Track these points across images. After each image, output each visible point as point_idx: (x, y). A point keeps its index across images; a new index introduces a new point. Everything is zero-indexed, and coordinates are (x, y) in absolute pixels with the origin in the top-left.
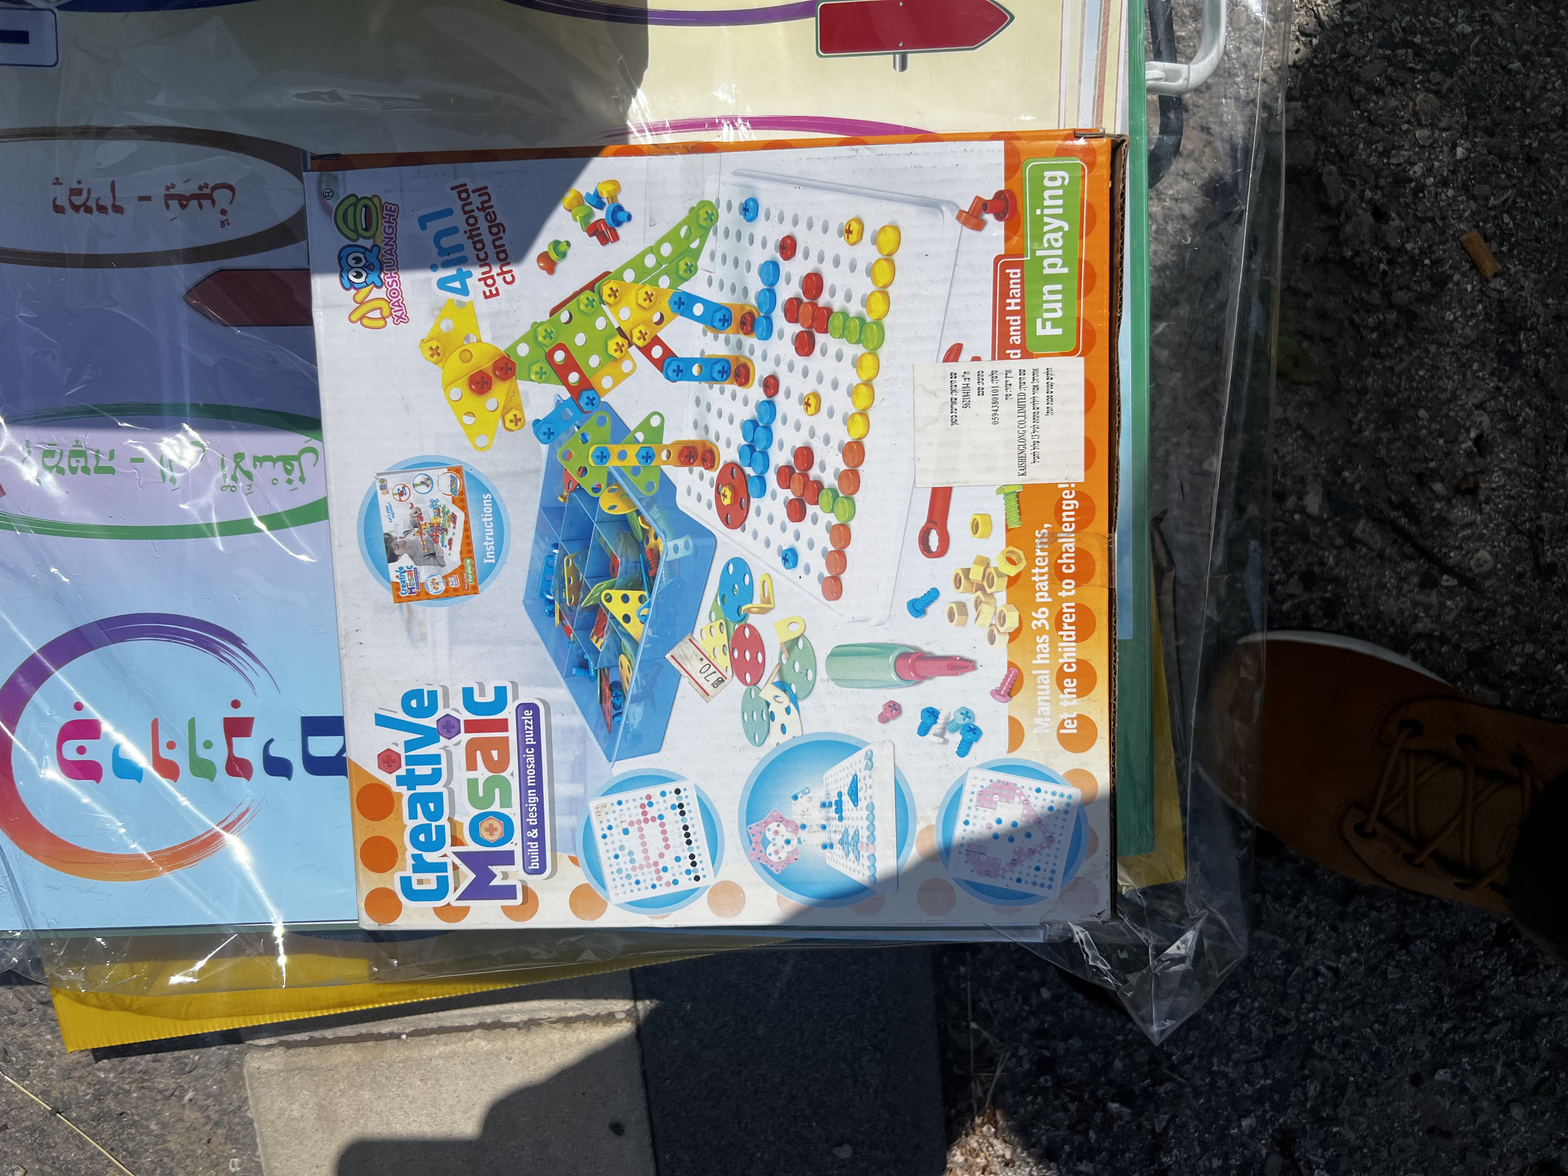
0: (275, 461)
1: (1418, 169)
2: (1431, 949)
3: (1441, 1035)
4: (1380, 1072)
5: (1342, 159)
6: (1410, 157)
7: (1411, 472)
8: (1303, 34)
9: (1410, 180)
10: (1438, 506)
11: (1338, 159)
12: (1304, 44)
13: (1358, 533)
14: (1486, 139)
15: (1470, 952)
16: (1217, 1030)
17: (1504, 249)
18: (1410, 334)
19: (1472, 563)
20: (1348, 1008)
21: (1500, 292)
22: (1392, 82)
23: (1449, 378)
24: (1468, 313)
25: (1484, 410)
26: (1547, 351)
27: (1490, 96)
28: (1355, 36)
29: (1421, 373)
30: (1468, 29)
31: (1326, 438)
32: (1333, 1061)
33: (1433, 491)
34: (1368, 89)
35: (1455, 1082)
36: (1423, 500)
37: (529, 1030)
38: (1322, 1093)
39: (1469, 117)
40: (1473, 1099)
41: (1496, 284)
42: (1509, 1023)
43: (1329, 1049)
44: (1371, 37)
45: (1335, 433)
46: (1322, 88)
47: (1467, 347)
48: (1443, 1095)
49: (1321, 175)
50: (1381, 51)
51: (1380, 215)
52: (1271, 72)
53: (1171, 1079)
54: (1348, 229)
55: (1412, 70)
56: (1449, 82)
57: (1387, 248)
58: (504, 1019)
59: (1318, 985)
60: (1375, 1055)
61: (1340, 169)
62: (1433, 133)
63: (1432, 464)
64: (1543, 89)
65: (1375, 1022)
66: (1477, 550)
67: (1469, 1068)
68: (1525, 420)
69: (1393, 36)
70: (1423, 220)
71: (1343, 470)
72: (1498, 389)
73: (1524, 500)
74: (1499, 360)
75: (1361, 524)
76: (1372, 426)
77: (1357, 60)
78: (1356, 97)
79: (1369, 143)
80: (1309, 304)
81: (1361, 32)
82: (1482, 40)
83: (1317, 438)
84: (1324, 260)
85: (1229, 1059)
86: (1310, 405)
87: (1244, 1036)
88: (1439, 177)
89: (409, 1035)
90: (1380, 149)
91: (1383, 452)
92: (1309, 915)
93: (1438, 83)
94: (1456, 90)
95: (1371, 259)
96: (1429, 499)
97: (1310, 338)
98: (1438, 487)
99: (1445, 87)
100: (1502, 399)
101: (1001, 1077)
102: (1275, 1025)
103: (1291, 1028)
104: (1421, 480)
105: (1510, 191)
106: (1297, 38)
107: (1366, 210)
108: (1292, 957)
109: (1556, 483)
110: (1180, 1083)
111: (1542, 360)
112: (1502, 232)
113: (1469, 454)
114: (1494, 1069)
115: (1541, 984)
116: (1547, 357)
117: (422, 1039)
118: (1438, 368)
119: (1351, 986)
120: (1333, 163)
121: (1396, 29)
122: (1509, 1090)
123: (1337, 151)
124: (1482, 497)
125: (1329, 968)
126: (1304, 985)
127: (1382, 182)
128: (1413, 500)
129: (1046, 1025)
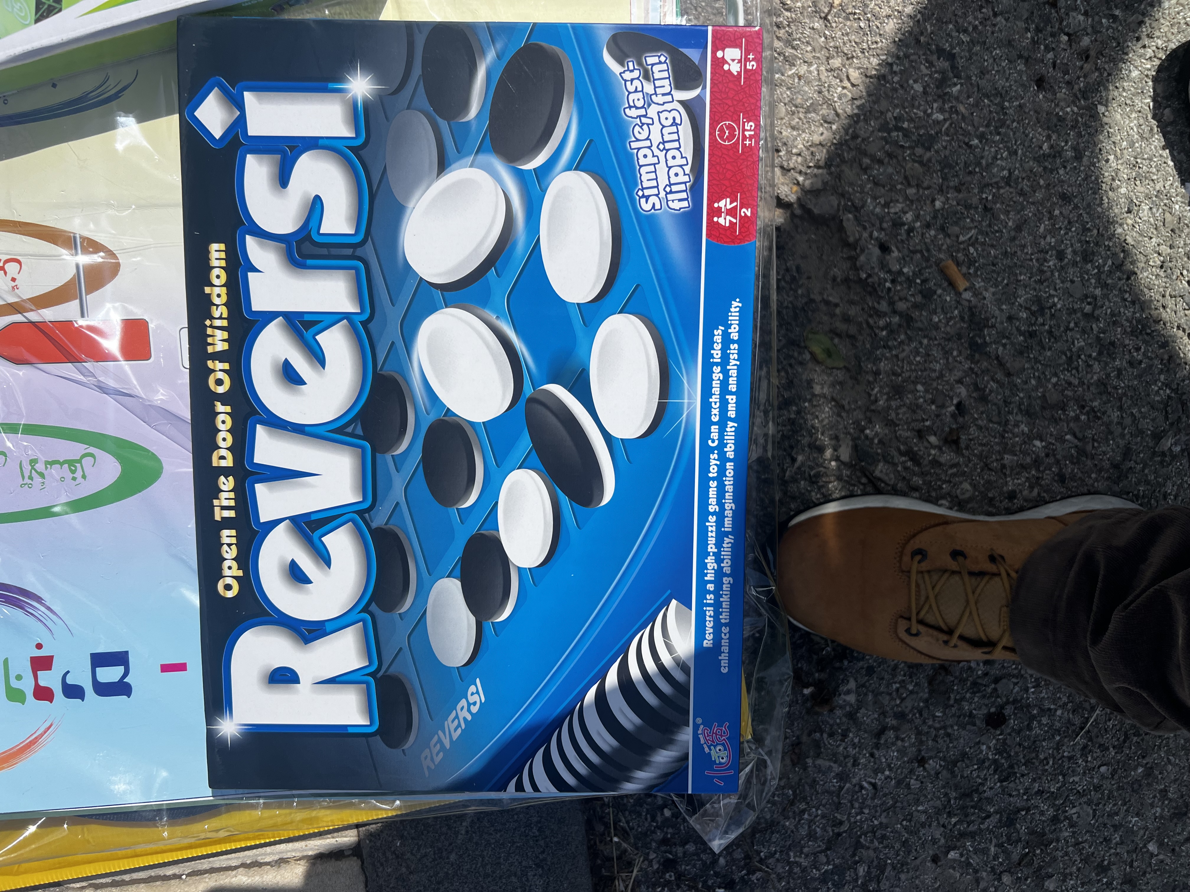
0: (61, 464)
1: (909, 217)
2: (940, 766)
3: (950, 827)
4: (909, 855)
5: (856, 209)
6: (903, 209)
7: (913, 429)
8: (826, 122)
9: (904, 224)
10: (933, 452)
11: (853, 209)
12: (827, 129)
13: (877, 473)
14: (956, 194)
15: (967, 767)
16: (792, 832)
17: (971, 271)
18: (908, 332)
19: (958, 491)
20: (884, 811)
21: (970, 301)
22: (890, 155)
23: (937, 362)
24: (948, 316)
25: (962, 383)
26: (1004, 341)
27: (957, 164)
28: (862, 124)
29: (918, 359)
30: (941, 117)
31: (853, 406)
32: (875, 850)
33: (929, 442)
34: (872, 160)
35: (963, 859)
36: (922, 448)
37: (279, 866)
38: (869, 873)
39: (943, 179)
40: (976, 871)
41: (967, 295)
42: (998, 816)
43: (872, 842)
44: (872, 123)
45: (859, 403)
46: (841, 160)
47: (949, 340)
48: (954, 869)
49: (842, 220)
50: (880, 134)
51: (884, 248)
52: (804, 149)
53: (760, 870)
54: (862, 258)
55: (902, 146)
56: (928, 155)
57: (889, 271)
58: (260, 859)
59: (863, 795)
60: (905, 843)
61: (856, 217)
62: (918, 191)
63: (928, 423)
64: (995, 158)
65: (903, 820)
66: (961, 483)
67: (971, 849)
68: (990, 390)
69: (888, 123)
70: (914, 252)
71: (866, 429)
72: (971, 369)
73: (992, 447)
74: (971, 349)
75: (881, 466)
76: (885, 397)
77: (864, 140)
78: (864, 166)
79: (875, 198)
80: (838, 311)
81: (866, 120)
82: (951, 125)
83: (847, 407)
84: (846, 280)
85: (802, 852)
86: (841, 383)
87: (812, 835)
88: (924, 222)
89: (188, 875)
90: (883, 202)
91: (893, 415)
92: (854, 746)
93: (920, 156)
94: (933, 161)
95: (879, 279)
96: (926, 448)
97: (839, 335)
98: (933, 439)
99: (925, 159)
100: (974, 376)
101: (637, 876)
102: (834, 826)
103: (845, 827)
104: (921, 434)
105: (973, 231)
106: (822, 125)
107: (875, 246)
108: (843, 777)
109: (1013, 434)
110: (766, 872)
111: (1001, 348)
112: (969, 260)
113: (953, 416)
114: (989, 849)
115: (1019, 787)
116: (1004, 345)
117: (197, 878)
118: (929, 355)
119: (885, 795)
120: (850, 212)
121: (890, 119)
122: (1001, 864)
123: (853, 204)
124: (963, 445)
125: (870, 783)
126: (853, 796)
127: (885, 225)
128: (916, 449)
129: (669, 836)
